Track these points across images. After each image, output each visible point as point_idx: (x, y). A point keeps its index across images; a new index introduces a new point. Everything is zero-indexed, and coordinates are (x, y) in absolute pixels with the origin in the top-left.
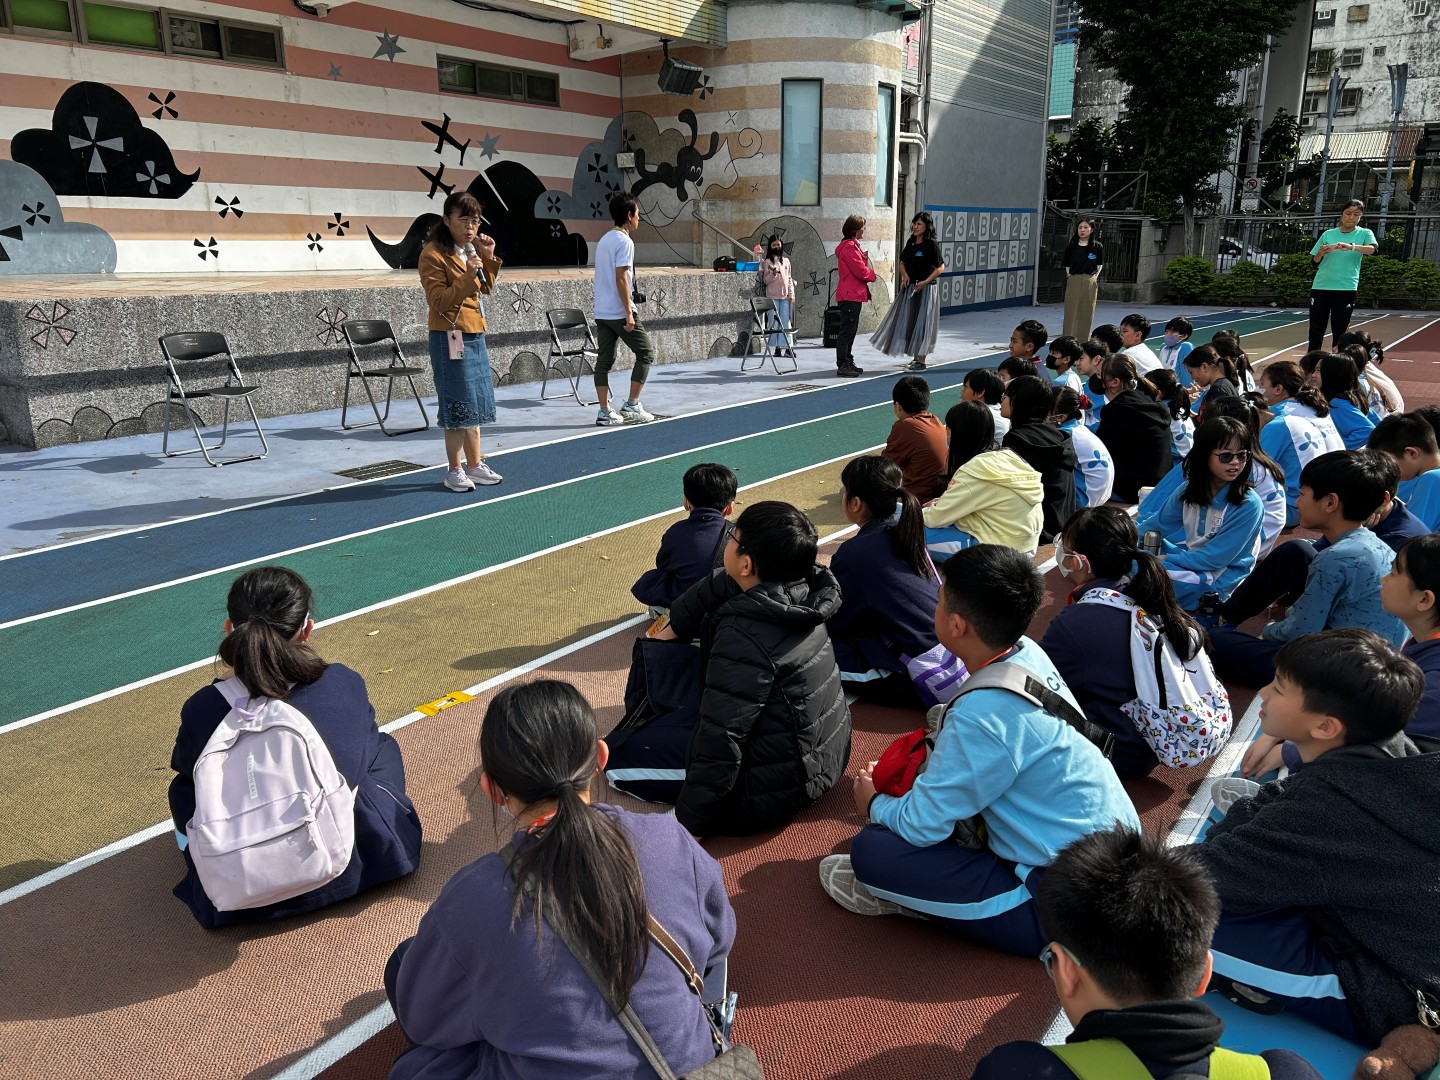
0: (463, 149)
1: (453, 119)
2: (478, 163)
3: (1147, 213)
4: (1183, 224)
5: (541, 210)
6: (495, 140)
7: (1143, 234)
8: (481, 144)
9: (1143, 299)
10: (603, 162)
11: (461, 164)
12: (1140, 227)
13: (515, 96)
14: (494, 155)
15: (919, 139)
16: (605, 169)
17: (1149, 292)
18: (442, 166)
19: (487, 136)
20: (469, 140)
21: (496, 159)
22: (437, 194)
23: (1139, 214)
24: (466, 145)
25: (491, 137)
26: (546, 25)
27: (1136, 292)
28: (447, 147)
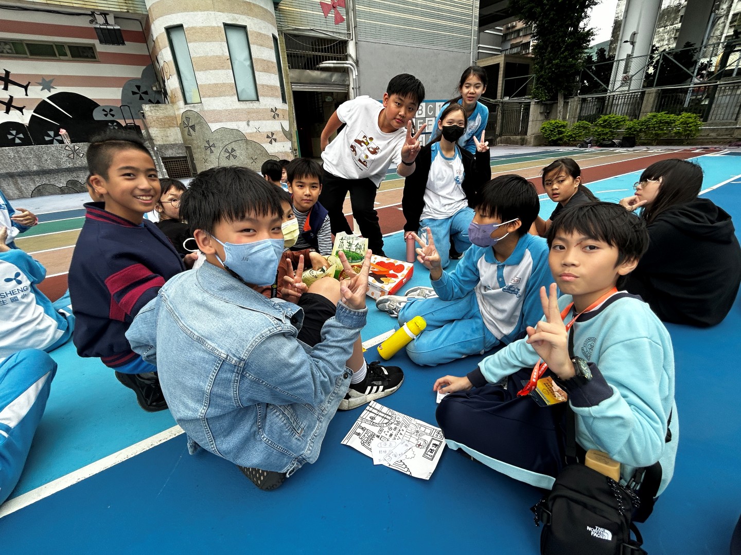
0: (26, 88)
1: (13, 71)
2: (39, 94)
3: (533, 98)
4: (557, 103)
5: (98, 115)
6: (51, 81)
7: (531, 109)
8: (40, 84)
9: (530, 143)
10: (143, 89)
11: (27, 95)
12: (530, 105)
13: (62, 57)
14: (51, 89)
15: (351, 65)
16: (146, 93)
17: (532, 140)
18: (11, 98)
19: (43, 79)
20: (29, 83)
21: (54, 92)
22: (11, 112)
23: (530, 98)
24: (28, 85)
25: (47, 80)
26: (77, 17)
27: (527, 140)
28: (11, 87)
